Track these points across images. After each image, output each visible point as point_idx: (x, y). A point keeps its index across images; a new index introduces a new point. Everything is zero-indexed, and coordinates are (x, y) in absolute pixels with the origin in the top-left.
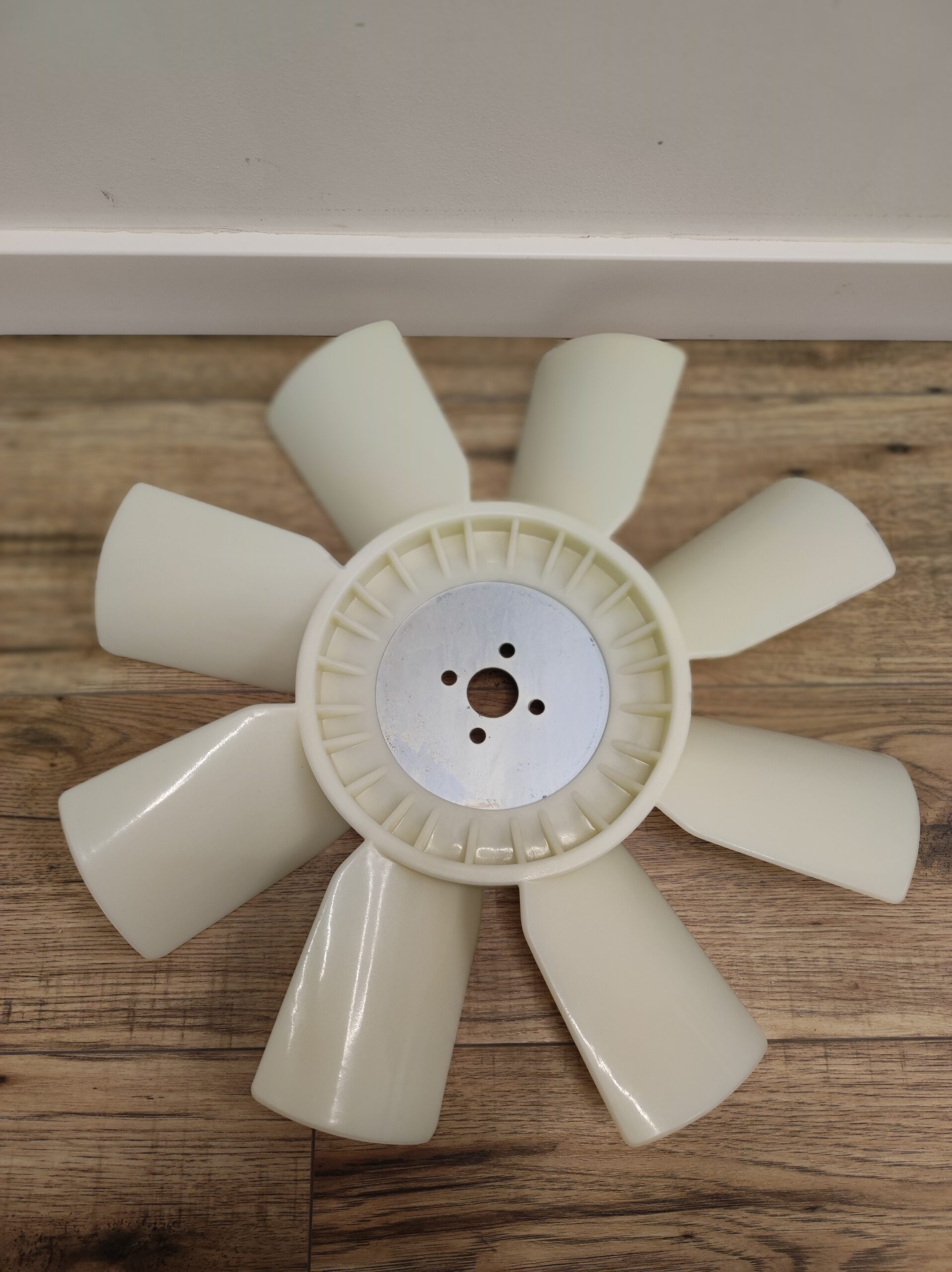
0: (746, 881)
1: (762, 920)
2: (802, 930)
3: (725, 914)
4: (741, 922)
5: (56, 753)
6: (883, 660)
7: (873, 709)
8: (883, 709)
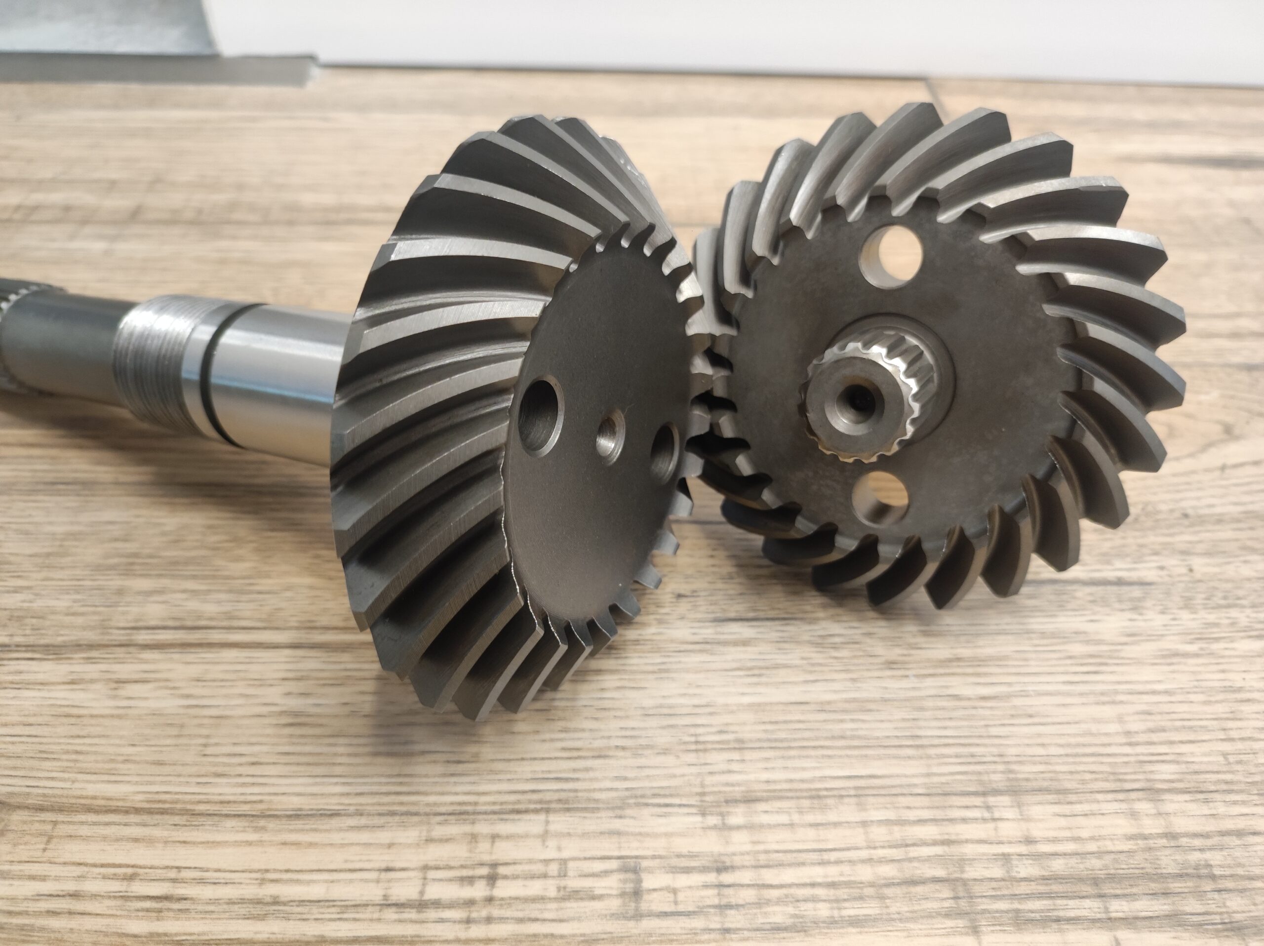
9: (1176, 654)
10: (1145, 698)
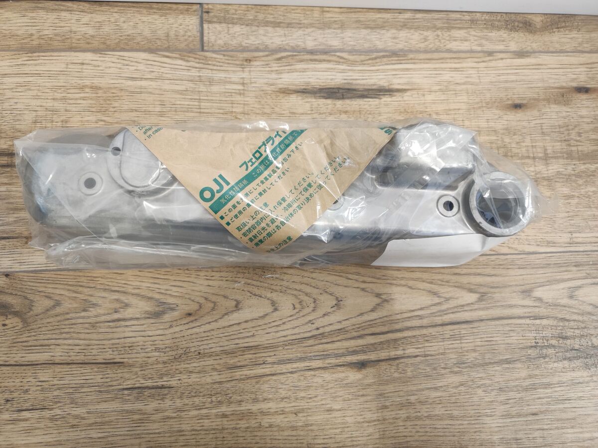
0: (490, 388)
1: (501, 415)
2: (525, 419)
3: (477, 411)
4: (487, 416)
5: (7, 316)
6: (574, 235)
7: (569, 269)
8: (575, 269)
9: (169, 418)
10: (151, 436)
